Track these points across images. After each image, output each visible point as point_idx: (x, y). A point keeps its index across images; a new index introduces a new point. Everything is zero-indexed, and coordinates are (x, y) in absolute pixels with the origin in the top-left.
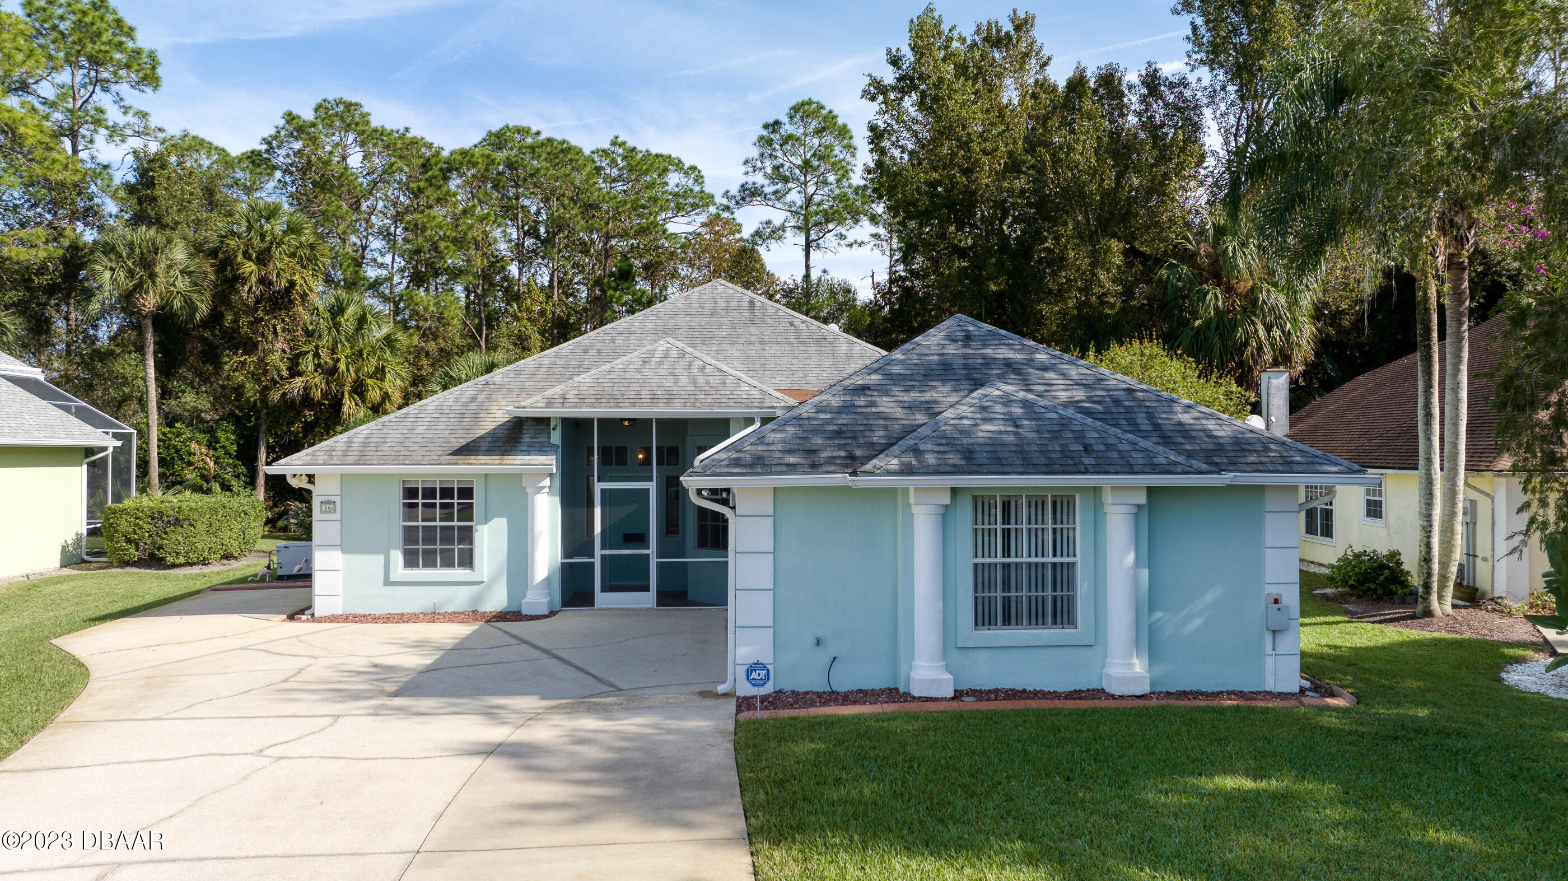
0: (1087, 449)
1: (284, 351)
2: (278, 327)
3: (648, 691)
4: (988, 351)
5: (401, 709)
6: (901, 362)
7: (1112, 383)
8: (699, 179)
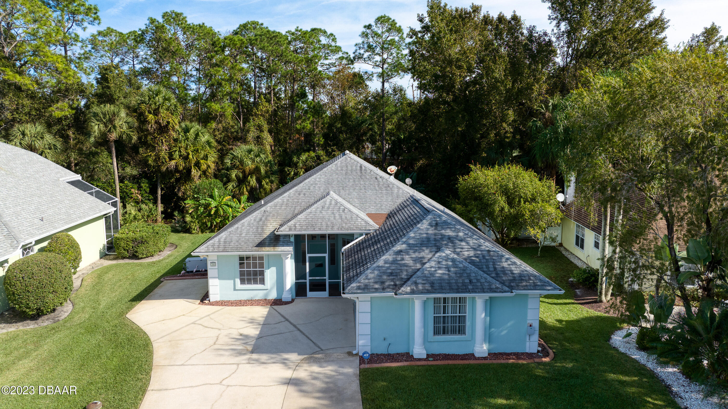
0: (471, 281)
1: (166, 150)
2: (164, 141)
3: (331, 351)
4: (443, 231)
5: (257, 360)
6: (413, 238)
7: (483, 247)
8: (334, 40)
